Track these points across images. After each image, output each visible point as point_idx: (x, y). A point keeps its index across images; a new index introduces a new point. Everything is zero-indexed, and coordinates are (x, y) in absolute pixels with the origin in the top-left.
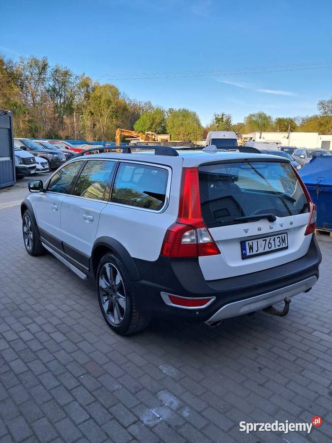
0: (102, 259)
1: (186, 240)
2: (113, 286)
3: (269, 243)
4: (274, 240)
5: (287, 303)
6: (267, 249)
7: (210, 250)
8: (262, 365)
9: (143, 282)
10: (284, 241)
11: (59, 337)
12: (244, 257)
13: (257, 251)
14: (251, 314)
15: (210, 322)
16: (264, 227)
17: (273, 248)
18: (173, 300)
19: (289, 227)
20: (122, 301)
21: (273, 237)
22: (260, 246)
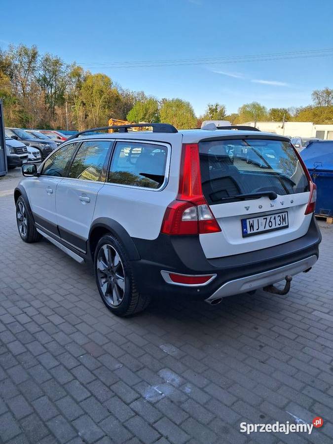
0: (99, 241)
1: (187, 218)
2: (111, 267)
3: (270, 221)
4: (275, 219)
5: (289, 281)
6: (268, 228)
7: (210, 228)
8: (263, 343)
9: (143, 261)
10: (284, 220)
11: (57, 320)
12: (245, 235)
13: (257, 230)
14: (252, 292)
15: (211, 300)
16: (264, 205)
17: (274, 227)
18: (174, 278)
19: (290, 205)
20: (121, 283)
21: (274, 216)
22: (261, 224)
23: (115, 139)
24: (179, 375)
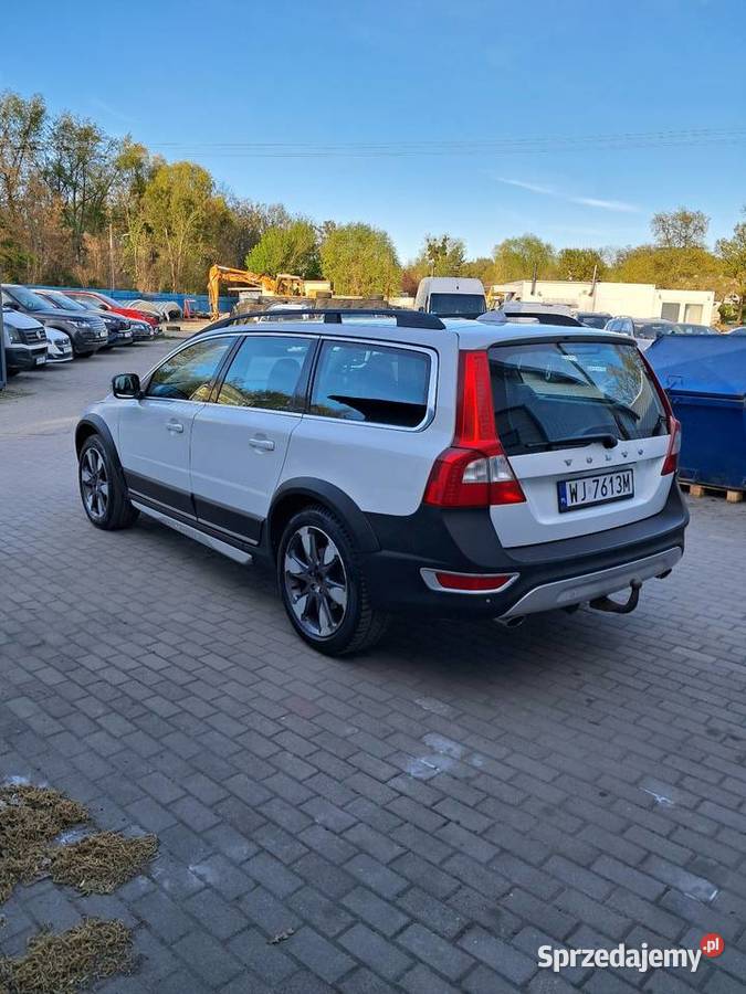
1: (469, 477)
2: (317, 567)
3: (604, 486)
4: (611, 481)
5: (636, 588)
6: (600, 497)
7: (509, 496)
8: (592, 696)
9: (385, 553)
10: (626, 483)
12: (563, 509)
13: (583, 500)
14: (571, 608)
15: (507, 618)
16: (596, 457)
17: (609, 496)
18: (443, 580)
19: (639, 458)
20: (339, 595)
21: (610, 476)
22: (587, 491)
23: (321, 335)
24: (458, 742)
